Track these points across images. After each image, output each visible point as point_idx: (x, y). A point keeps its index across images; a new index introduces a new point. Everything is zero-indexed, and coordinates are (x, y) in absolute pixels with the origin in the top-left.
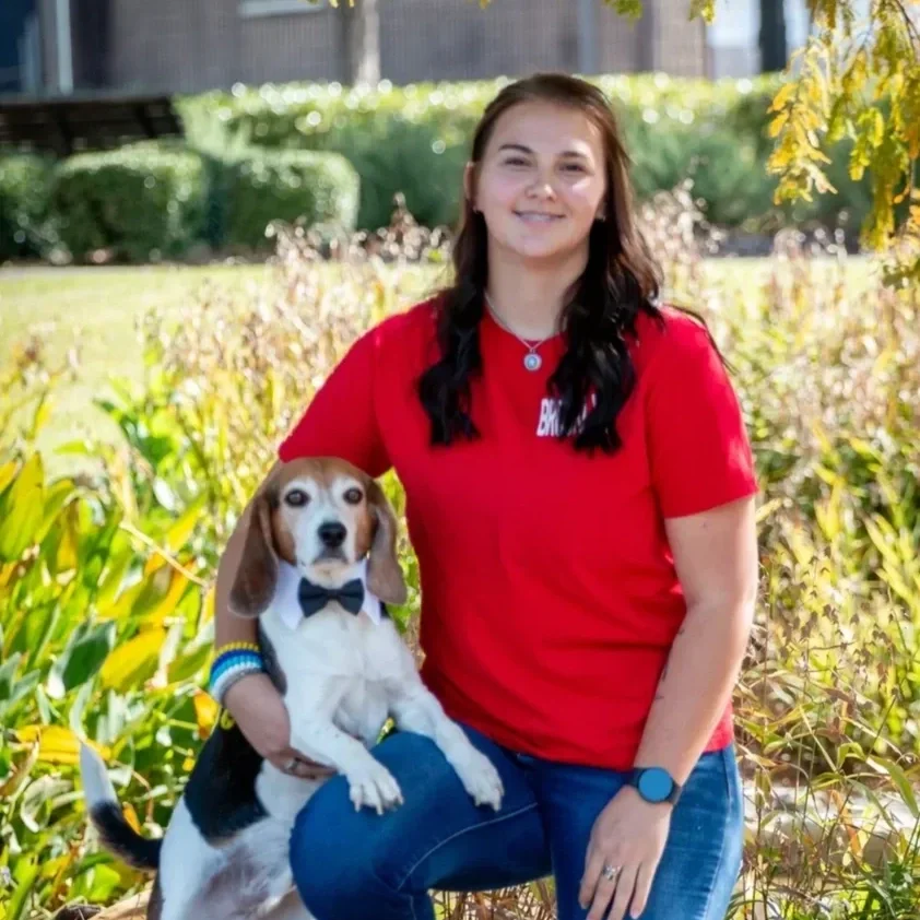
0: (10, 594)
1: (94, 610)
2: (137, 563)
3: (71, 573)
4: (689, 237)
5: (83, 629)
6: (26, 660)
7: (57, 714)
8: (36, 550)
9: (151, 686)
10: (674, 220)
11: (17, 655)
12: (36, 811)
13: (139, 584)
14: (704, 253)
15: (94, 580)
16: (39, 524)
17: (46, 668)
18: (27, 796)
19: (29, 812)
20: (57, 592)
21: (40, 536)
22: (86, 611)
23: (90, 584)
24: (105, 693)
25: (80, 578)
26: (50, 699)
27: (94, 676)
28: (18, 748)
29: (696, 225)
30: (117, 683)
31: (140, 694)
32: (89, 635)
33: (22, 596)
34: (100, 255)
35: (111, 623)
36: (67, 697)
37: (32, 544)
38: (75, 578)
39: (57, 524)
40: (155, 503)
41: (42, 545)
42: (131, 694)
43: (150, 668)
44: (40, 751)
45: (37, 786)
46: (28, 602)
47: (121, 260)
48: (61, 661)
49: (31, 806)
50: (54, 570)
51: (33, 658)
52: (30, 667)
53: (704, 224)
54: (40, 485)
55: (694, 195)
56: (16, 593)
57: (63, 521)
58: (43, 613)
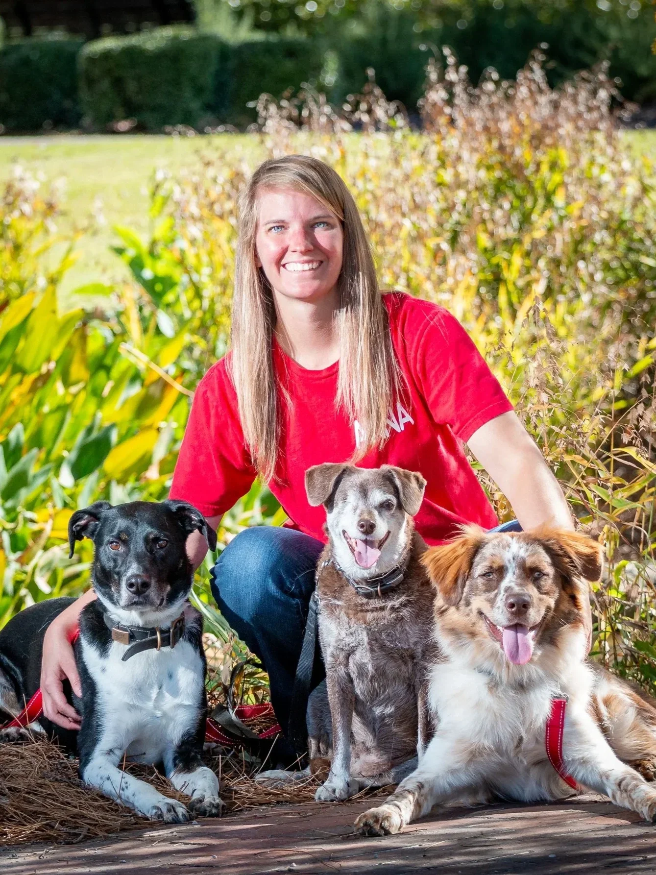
0: (31, 401)
1: (100, 415)
2: (136, 377)
3: (81, 385)
4: (604, 109)
5: (89, 430)
6: (43, 455)
7: (68, 500)
8: (52, 365)
9: (145, 478)
10: (594, 93)
11: (35, 451)
12: (48, 576)
13: (138, 394)
14: (619, 123)
15: (99, 392)
16: (55, 343)
17: (60, 461)
18: (42, 563)
19: (43, 576)
20: (69, 399)
21: (56, 354)
22: (94, 415)
23: (96, 393)
24: (108, 484)
25: (89, 388)
26: (63, 488)
27: (99, 469)
28: (35, 527)
29: (613, 98)
30: (118, 475)
31: (137, 484)
32: (95, 434)
33: (40, 404)
34: (124, 125)
35: (113, 426)
36: (76, 485)
37: (48, 360)
38: (85, 388)
39: (69, 345)
40: (158, 332)
41: (57, 362)
42: (131, 484)
43: (144, 463)
44: (53, 529)
45: (49, 554)
46: (46, 409)
47: (141, 129)
48: (71, 456)
49: (44, 571)
50: (67, 383)
51: (49, 453)
52: (47, 461)
53: (619, 98)
54: (54, 312)
55: (612, 73)
56: (35, 401)
57: (76, 341)
58: (57, 416)
